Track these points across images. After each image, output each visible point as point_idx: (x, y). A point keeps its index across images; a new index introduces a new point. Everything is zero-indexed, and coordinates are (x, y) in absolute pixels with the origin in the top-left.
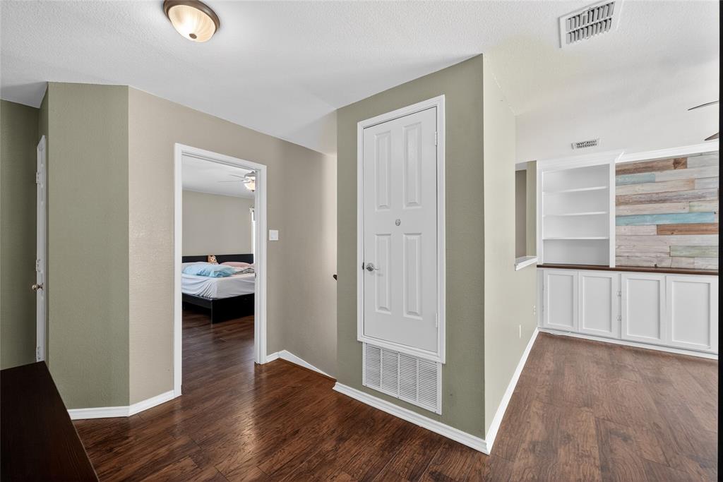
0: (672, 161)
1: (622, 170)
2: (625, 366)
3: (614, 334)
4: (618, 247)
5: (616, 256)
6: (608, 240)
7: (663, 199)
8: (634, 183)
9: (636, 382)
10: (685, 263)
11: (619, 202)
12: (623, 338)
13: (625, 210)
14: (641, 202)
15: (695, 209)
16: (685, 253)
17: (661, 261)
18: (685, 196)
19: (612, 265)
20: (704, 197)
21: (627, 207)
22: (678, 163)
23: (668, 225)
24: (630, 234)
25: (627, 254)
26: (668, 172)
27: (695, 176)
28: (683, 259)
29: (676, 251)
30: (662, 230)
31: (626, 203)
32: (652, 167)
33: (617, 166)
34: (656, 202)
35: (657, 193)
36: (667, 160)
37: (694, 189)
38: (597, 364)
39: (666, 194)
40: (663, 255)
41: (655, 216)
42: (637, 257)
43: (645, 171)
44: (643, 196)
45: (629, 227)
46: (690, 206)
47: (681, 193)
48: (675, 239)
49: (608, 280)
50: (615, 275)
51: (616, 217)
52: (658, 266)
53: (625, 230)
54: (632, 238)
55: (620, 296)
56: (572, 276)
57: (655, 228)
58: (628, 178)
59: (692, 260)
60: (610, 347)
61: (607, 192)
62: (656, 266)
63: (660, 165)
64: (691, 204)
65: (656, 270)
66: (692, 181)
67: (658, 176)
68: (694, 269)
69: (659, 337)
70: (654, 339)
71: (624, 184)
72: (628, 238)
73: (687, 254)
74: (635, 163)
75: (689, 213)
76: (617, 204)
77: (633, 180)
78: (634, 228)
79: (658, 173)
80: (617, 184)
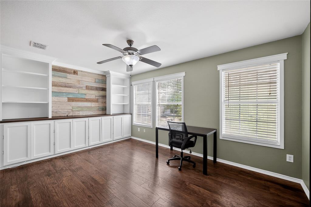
0: (73, 71)
1: (55, 69)
2: (62, 169)
3: (52, 153)
5: (52, 112)
6: (48, 104)
7: (70, 86)
8: (59, 77)
9: (70, 176)
10: (77, 114)
13: (56, 89)
14: (62, 86)
15: (80, 92)
17: (69, 113)
18: (77, 87)
19: (50, 117)
20: (83, 88)
22: (75, 72)
23: (72, 98)
24: (57, 101)
25: (56, 111)
26: (71, 75)
27: (80, 79)
28: (77, 112)
29: (74, 109)
30: (70, 100)
31: (56, 86)
32: (66, 71)
33: (53, 66)
34: (67, 87)
35: (68, 83)
36: (71, 70)
37: (79, 84)
38: (49, 176)
39: (71, 84)
40: (70, 111)
41: (67, 93)
42: (60, 112)
43: (63, 72)
44: (63, 84)
45: (57, 98)
46: (79, 91)
47: (76, 85)
48: (74, 104)
49: (49, 125)
50: (52, 121)
51: (52, 92)
52: (68, 115)
53: (56, 99)
54: (58, 103)
55: (54, 132)
56: (27, 126)
57: (67, 98)
58: (57, 73)
59: (79, 112)
62: (67, 116)
63: (69, 71)
64: (79, 90)
66: (79, 81)
67: (69, 76)
68: (79, 116)
70: (69, 149)
71: (55, 76)
72: (56, 103)
73: (78, 110)
74: (59, 67)
75: (78, 93)
76: (53, 85)
77: (59, 75)
78: (59, 98)
79: (68, 75)
80: (53, 75)
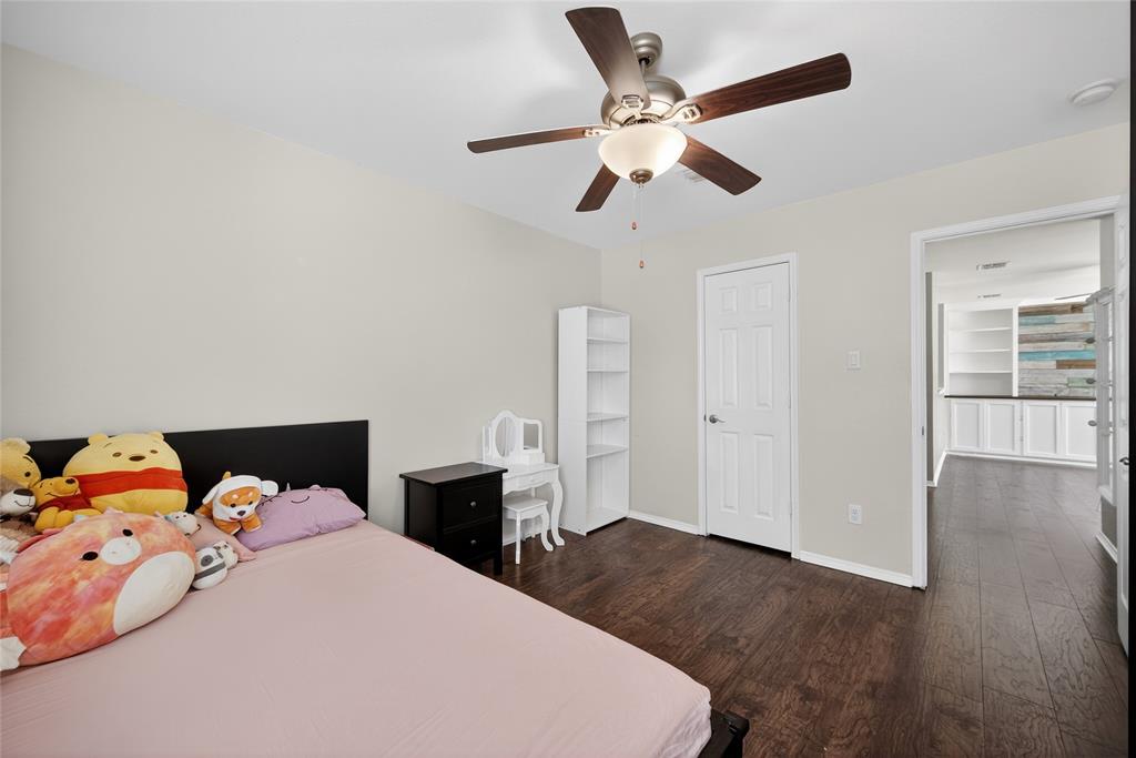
0: (1070, 307)
1: (1024, 313)
3: (1017, 453)
4: (1021, 379)
5: (1019, 387)
6: (1011, 374)
7: (1062, 338)
8: (1036, 324)
10: (1080, 393)
11: (1023, 340)
12: (1025, 454)
13: (1028, 347)
14: (1043, 341)
15: (1089, 348)
16: (1080, 385)
17: (1060, 391)
18: (1082, 336)
19: (1015, 395)
21: (1031, 345)
22: (1076, 308)
23: (1068, 361)
24: (1030, 368)
25: (1029, 386)
26: (1068, 315)
28: (1079, 389)
29: (1073, 382)
30: (1061, 365)
31: (1029, 341)
32: (1052, 311)
33: (1020, 309)
34: (1055, 340)
35: (1057, 333)
36: (1066, 305)
37: (1088, 332)
39: (1065, 335)
40: (1062, 386)
41: (1055, 353)
42: (1038, 388)
43: (1047, 314)
44: (1044, 336)
45: (1031, 362)
46: (1086, 346)
47: (1078, 334)
48: (1072, 373)
49: (1012, 407)
50: (1019, 401)
51: (1020, 353)
52: (1057, 395)
53: (1029, 364)
54: (1035, 371)
55: (1023, 420)
56: (978, 405)
57: (1055, 363)
58: (1030, 319)
59: (1086, 390)
60: (1013, 463)
61: (1010, 332)
63: (1060, 309)
65: (1056, 398)
66: (1087, 325)
67: (1058, 318)
69: (1055, 452)
70: (1052, 455)
71: (1026, 324)
72: (1029, 371)
73: (1083, 385)
74: (1037, 307)
75: (1084, 350)
76: (1020, 342)
77: (1036, 321)
78: (1036, 363)
79: (1057, 316)
80: (1020, 324)
